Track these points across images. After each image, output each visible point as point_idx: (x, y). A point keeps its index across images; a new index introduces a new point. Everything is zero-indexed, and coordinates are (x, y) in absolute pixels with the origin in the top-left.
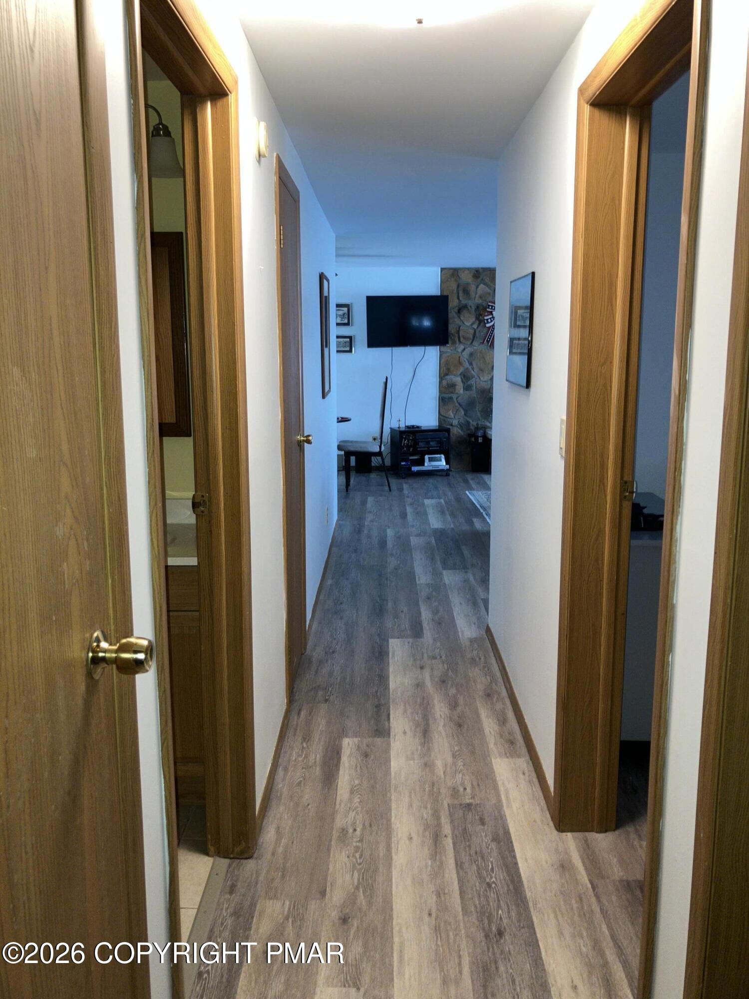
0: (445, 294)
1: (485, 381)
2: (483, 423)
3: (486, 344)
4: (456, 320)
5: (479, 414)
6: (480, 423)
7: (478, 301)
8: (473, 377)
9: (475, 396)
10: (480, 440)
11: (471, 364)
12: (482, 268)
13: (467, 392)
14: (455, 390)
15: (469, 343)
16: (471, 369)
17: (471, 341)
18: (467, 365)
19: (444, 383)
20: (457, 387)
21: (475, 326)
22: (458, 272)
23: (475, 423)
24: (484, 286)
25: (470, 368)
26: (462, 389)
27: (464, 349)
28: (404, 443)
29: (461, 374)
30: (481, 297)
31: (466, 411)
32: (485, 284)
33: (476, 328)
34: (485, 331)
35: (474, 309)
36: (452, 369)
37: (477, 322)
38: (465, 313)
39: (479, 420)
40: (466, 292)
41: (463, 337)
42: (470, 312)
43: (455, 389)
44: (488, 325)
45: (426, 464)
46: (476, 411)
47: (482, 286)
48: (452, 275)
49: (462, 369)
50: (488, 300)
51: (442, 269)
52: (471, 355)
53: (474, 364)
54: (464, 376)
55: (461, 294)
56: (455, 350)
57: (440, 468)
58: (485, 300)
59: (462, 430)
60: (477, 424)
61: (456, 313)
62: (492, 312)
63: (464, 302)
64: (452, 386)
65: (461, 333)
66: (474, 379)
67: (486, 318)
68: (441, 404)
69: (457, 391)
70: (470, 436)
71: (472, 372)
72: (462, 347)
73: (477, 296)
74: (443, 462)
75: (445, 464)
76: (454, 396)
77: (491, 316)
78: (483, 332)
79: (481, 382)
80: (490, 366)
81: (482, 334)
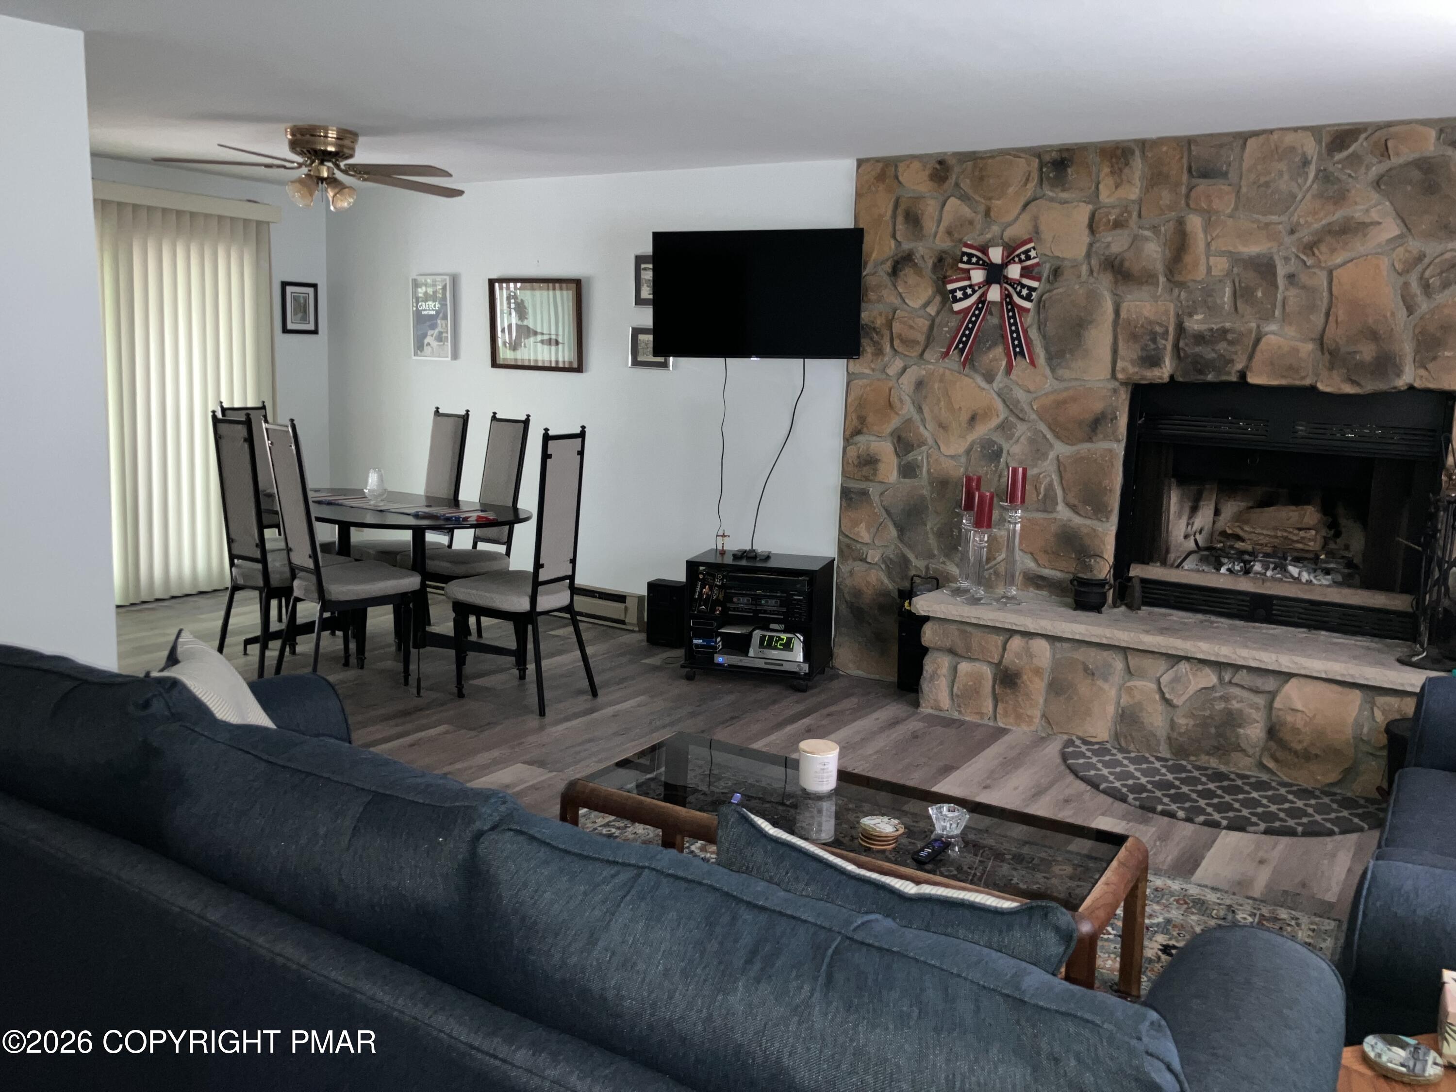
0: (861, 226)
1: (952, 457)
2: (940, 567)
3: (955, 357)
4: (885, 293)
5: (932, 541)
6: (933, 565)
7: (943, 243)
8: (923, 443)
9: (925, 492)
11: (920, 410)
12: (955, 154)
13: (907, 480)
14: (875, 474)
15: (915, 354)
16: (919, 423)
17: (919, 349)
18: (908, 409)
19: (852, 451)
20: (882, 467)
21: (932, 310)
22: (896, 167)
24: (958, 202)
25: (916, 417)
26: (895, 473)
27: (904, 370)
28: (701, 593)
29: (892, 434)
30: (949, 233)
31: (901, 529)
32: (965, 198)
33: (933, 313)
34: (954, 322)
35: (930, 263)
36: (871, 419)
37: (938, 299)
38: (908, 275)
39: (932, 556)
40: (913, 220)
41: (900, 336)
42: (918, 271)
43: (875, 470)
44: (957, 307)
45: (751, 653)
46: (927, 533)
47: (953, 202)
48: (881, 177)
49: (895, 422)
50: (963, 240)
51: (860, 163)
52: (920, 384)
53: (926, 410)
54: (899, 438)
55: (900, 226)
56: (883, 371)
57: (787, 667)
58: (958, 241)
59: (890, 576)
61: (888, 274)
62: (968, 271)
63: (906, 246)
64: (869, 462)
65: (897, 327)
66: (924, 448)
67: (949, 286)
68: (844, 504)
69: (880, 477)
71: (922, 428)
72: (898, 364)
73: (942, 228)
74: (798, 654)
75: (800, 658)
76: (873, 490)
77: (966, 283)
78: (947, 326)
79: (942, 459)
80: (965, 417)
81: (947, 329)
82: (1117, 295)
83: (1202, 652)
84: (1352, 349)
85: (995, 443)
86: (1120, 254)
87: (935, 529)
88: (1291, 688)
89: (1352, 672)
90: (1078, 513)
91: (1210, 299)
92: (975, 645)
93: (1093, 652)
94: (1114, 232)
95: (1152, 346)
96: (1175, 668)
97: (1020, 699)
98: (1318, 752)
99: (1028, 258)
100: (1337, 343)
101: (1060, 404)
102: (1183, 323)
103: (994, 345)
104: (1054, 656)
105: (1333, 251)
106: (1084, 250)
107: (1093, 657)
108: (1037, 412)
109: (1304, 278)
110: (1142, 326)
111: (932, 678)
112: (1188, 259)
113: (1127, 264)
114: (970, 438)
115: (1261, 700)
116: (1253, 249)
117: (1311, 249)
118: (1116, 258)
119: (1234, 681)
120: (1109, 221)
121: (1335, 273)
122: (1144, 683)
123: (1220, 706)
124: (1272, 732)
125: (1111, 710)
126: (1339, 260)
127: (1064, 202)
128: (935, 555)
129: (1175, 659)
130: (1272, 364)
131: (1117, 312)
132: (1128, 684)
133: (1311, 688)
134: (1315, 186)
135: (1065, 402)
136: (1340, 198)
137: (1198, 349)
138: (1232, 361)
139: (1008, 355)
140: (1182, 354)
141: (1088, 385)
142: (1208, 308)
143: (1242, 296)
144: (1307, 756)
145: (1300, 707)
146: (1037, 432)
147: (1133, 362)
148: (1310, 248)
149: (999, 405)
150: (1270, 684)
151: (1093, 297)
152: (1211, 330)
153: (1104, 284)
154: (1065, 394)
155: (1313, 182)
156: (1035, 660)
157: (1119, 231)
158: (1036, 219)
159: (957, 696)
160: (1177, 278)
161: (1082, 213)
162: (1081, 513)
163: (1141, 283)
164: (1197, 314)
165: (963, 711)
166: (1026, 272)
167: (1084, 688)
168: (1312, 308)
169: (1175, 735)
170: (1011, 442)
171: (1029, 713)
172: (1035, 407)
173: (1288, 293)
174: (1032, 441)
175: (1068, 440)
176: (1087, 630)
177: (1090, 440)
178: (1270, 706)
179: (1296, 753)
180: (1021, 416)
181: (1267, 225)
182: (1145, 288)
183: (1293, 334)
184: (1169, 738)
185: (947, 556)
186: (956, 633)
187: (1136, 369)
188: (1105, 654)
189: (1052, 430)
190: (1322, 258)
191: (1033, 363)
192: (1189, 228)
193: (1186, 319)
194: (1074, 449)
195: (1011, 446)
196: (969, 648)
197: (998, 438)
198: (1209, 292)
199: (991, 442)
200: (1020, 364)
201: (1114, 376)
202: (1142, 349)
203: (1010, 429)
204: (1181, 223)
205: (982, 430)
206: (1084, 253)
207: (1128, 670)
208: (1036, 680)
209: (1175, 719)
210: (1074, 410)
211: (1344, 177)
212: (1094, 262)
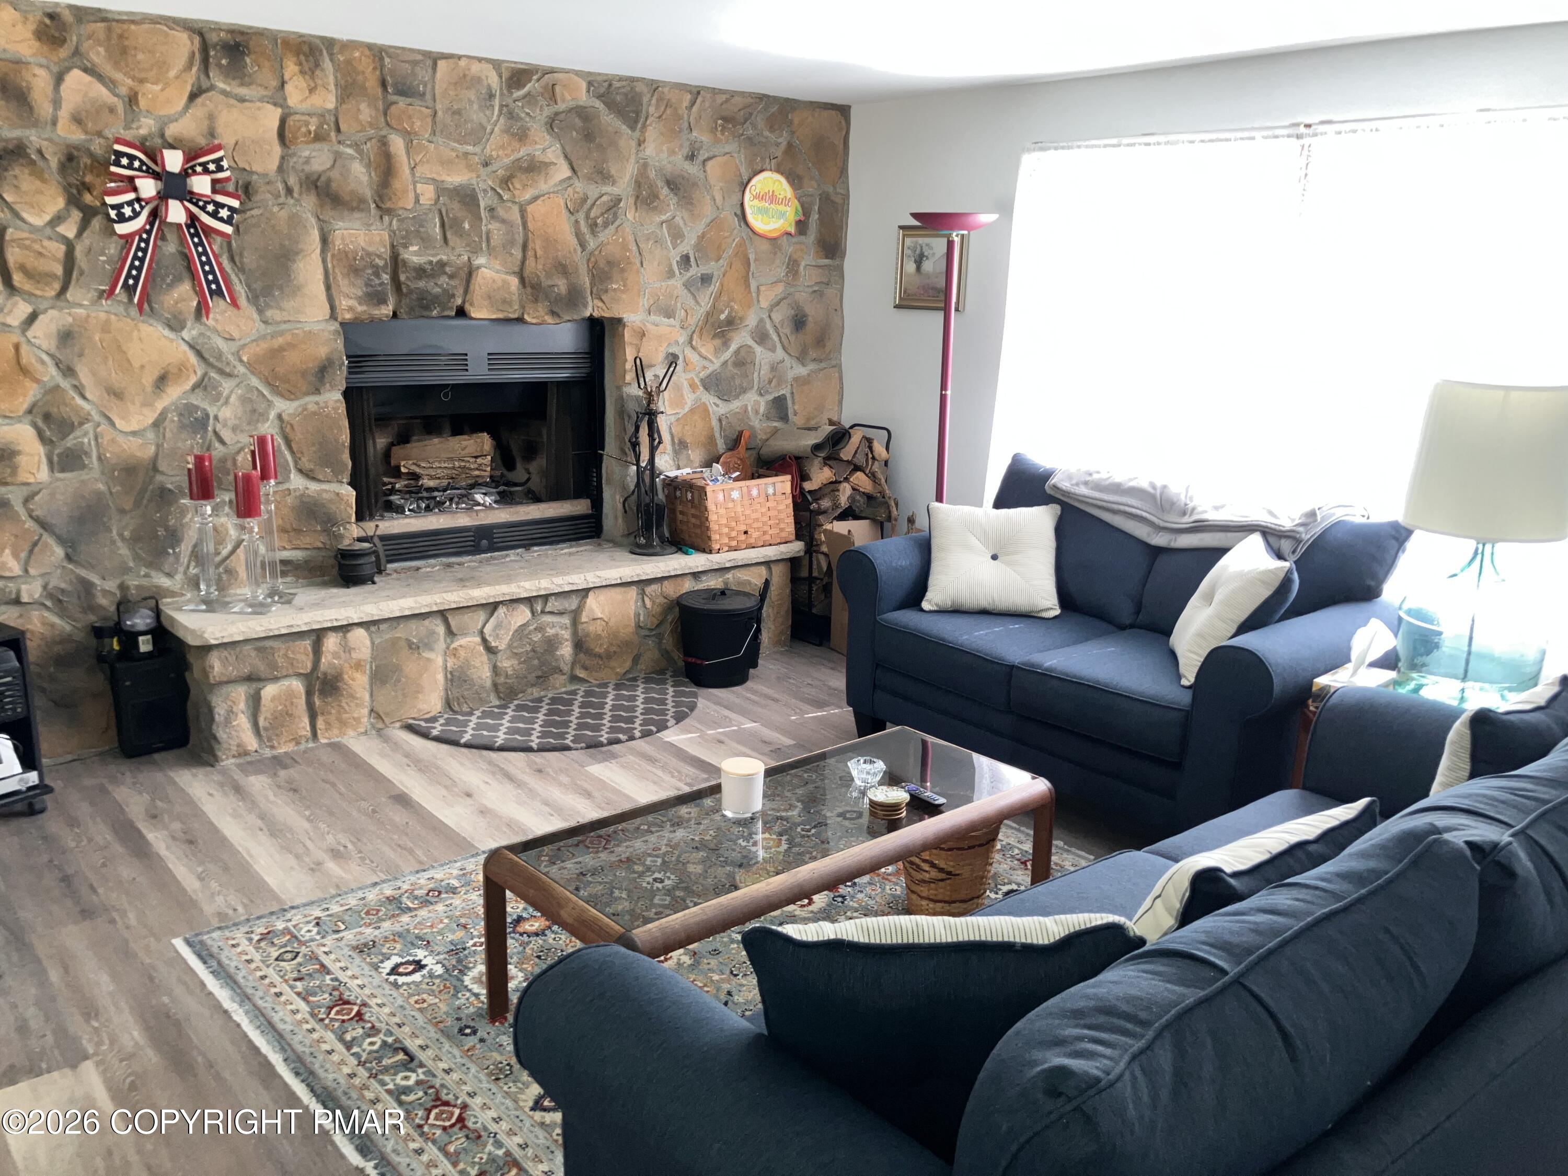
1: (134, 433)
2: (145, 582)
3: (124, 298)
5: (124, 551)
6: (133, 582)
7: (71, 134)
8: (86, 420)
9: (101, 487)
10: (145, 645)
11: (70, 372)
13: (67, 475)
14: (13, 473)
15: (49, 292)
16: (72, 393)
17: (55, 285)
18: (50, 373)
20: (20, 461)
21: (66, 230)
23: (111, 585)
24: (85, 77)
25: (66, 384)
26: (45, 467)
27: (34, 316)
29: (30, 411)
30: (80, 120)
31: (70, 545)
32: (96, 73)
33: (70, 235)
34: (113, 249)
35: (55, 161)
37: (76, 213)
38: (20, 175)
39: (126, 570)
40: (12, 93)
41: (24, 266)
42: (36, 170)
43: (13, 468)
44: (122, 229)
46: (113, 542)
47: (75, 75)
49: (32, 393)
50: (109, 133)
52: (65, 337)
53: (81, 372)
54: (43, 417)
58: (99, 134)
60: (123, 587)
62: (131, 179)
63: (7, 130)
65: (15, 252)
66: (88, 427)
67: (110, 200)
69: (21, 476)
70: (98, 632)
71: (78, 400)
72: (22, 308)
73: (65, 113)
76: (14, 496)
77: (131, 196)
78: (103, 254)
79: (121, 439)
80: (148, 379)
81: (103, 258)
82: (323, 221)
83: (526, 590)
84: (550, 283)
85: (197, 408)
86: (324, 171)
87: (127, 534)
88: (592, 601)
89: (638, 572)
90: (314, 479)
91: (422, 230)
92: (280, 661)
93: (413, 625)
94: (312, 146)
95: (377, 282)
96: (496, 614)
97: (344, 704)
98: (614, 649)
99: (220, 169)
100: (538, 277)
101: (275, 353)
102: (398, 255)
103: (178, 280)
104: (373, 643)
105: (525, 186)
106: (276, 163)
107: (414, 630)
108: (250, 366)
109: (501, 212)
110: (362, 258)
111: (228, 721)
112: (397, 184)
113: (334, 185)
114: (160, 406)
115: (566, 620)
116: (456, 178)
117: (506, 183)
118: (319, 176)
119: (547, 609)
120: (310, 132)
121: (530, 208)
122: (468, 639)
123: (537, 637)
124: (579, 645)
125: (440, 677)
126: (528, 196)
127: (242, 100)
128: (130, 569)
129: (493, 607)
130: (490, 298)
131: (325, 241)
132: (453, 646)
133: (603, 596)
134: (502, 120)
135: (281, 349)
136: (522, 136)
137: (421, 284)
138: (453, 296)
139: (200, 294)
140: (404, 290)
141: (307, 329)
142: (422, 239)
143: (451, 227)
144: (609, 656)
145: (600, 615)
146: (250, 388)
147: (360, 300)
148: (506, 181)
149: (193, 359)
150: (573, 603)
151: (295, 221)
152: (431, 262)
153: (307, 205)
154: (280, 340)
155: (499, 116)
156: (354, 655)
157: (318, 145)
158: (211, 117)
159: (266, 729)
160: (388, 205)
161: (271, 117)
162: (321, 477)
163: (352, 209)
164: (412, 245)
165: (276, 744)
166: (216, 186)
167: (410, 667)
168: (512, 242)
169: (502, 680)
170: (219, 404)
171: (356, 715)
172: (245, 359)
173: (490, 226)
174: (244, 400)
175: (289, 395)
176: (416, 602)
177: (317, 391)
178: (575, 622)
179: (600, 657)
180: (228, 370)
181: (466, 154)
182: (357, 215)
183: (498, 267)
184: (495, 685)
185: (150, 565)
186: (253, 654)
187: (364, 308)
188: (427, 622)
189: (268, 383)
190: (516, 193)
191: (235, 303)
192: (392, 149)
193: (401, 250)
194: (296, 404)
195: (219, 410)
196: (273, 666)
197: (197, 400)
198: (420, 221)
199: (190, 409)
200: (218, 306)
201: (333, 316)
202: (367, 285)
203: (215, 388)
204: (384, 143)
205: (174, 393)
206: (275, 168)
207: (450, 632)
208: (358, 675)
209: (499, 664)
210: (293, 358)
211: (523, 115)
212: (292, 181)
